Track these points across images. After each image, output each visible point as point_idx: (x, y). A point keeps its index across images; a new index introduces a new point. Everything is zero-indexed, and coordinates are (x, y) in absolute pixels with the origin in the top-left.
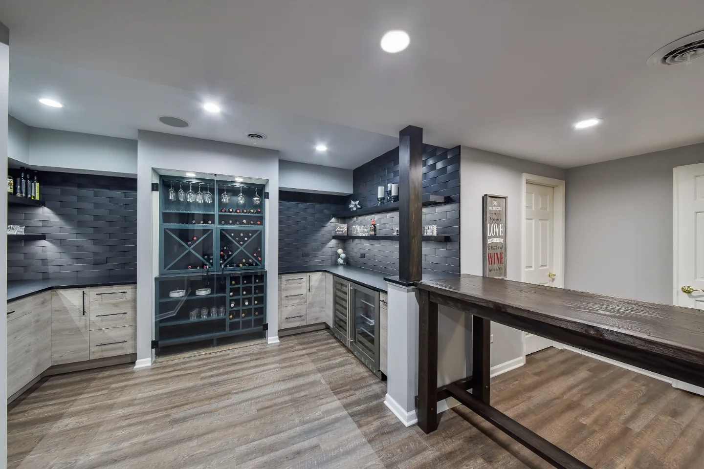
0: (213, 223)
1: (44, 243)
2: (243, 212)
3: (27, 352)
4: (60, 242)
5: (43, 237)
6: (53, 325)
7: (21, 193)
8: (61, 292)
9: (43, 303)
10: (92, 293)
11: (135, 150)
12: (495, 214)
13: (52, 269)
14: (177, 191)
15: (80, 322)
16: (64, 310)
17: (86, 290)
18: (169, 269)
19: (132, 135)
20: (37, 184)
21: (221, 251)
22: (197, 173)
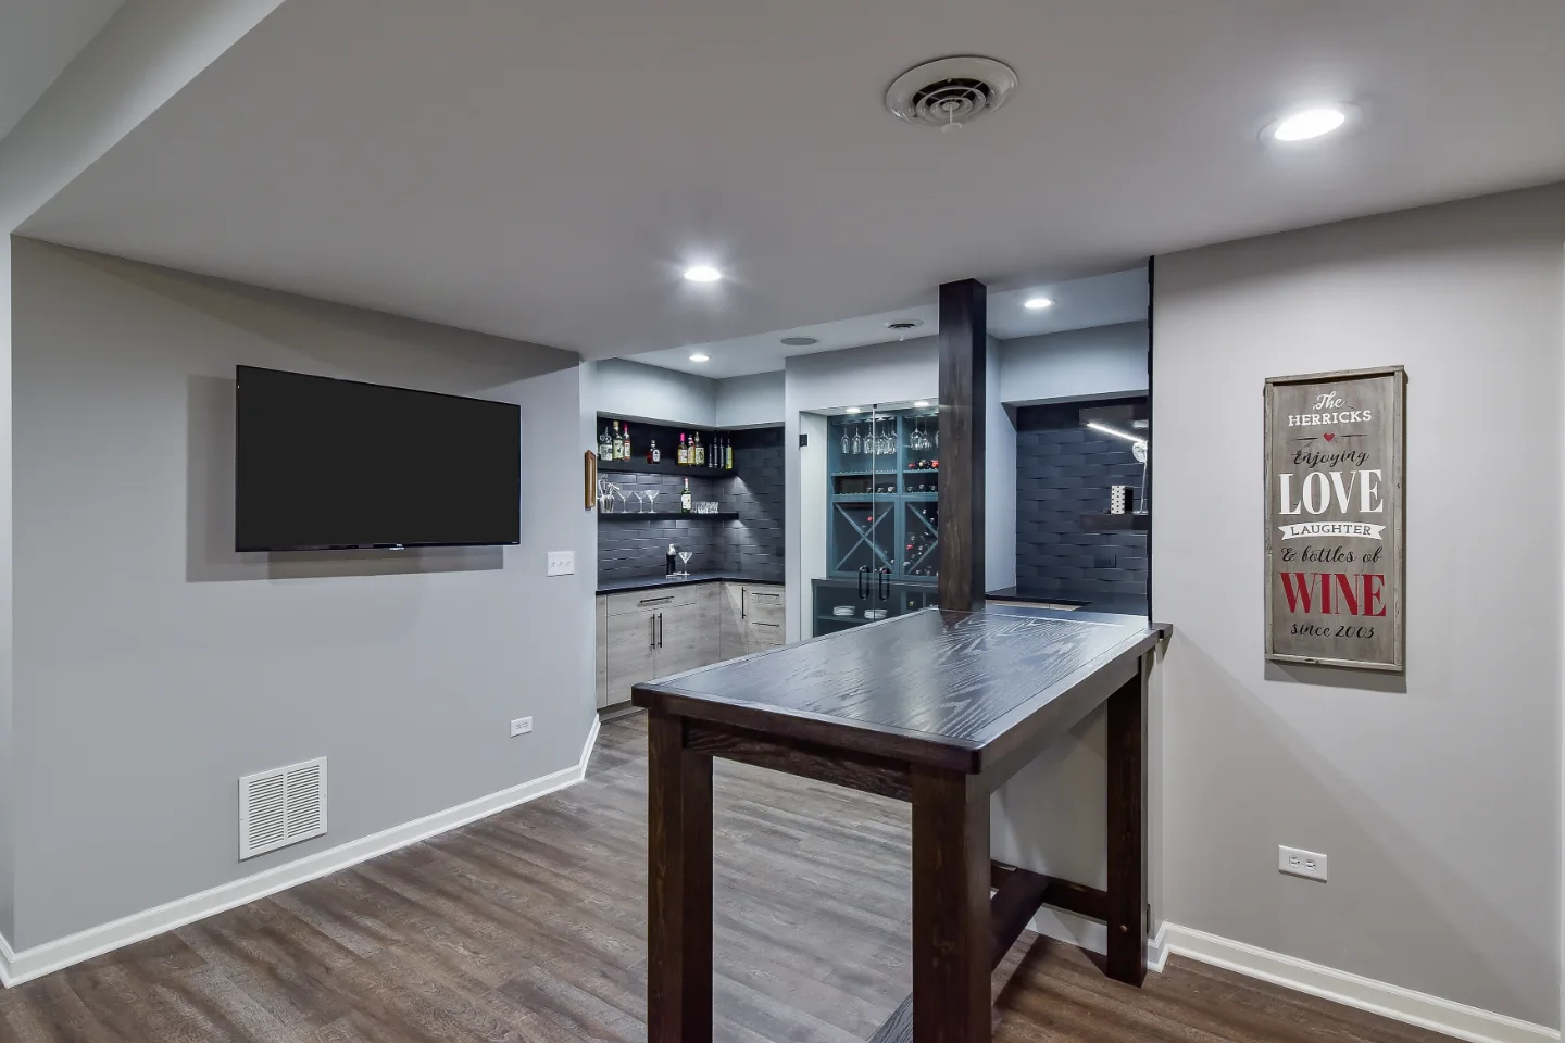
0: (895, 491)
1: (737, 524)
2: (917, 467)
3: (691, 647)
4: (748, 522)
5: (735, 517)
6: (723, 625)
7: (713, 463)
8: (727, 584)
9: (710, 595)
10: (751, 589)
11: (782, 385)
12: (1329, 437)
13: (744, 558)
14: (851, 435)
15: (741, 630)
16: (729, 610)
17: (747, 587)
18: (839, 570)
19: (780, 366)
20: (729, 449)
21: (907, 543)
22: (861, 407)
